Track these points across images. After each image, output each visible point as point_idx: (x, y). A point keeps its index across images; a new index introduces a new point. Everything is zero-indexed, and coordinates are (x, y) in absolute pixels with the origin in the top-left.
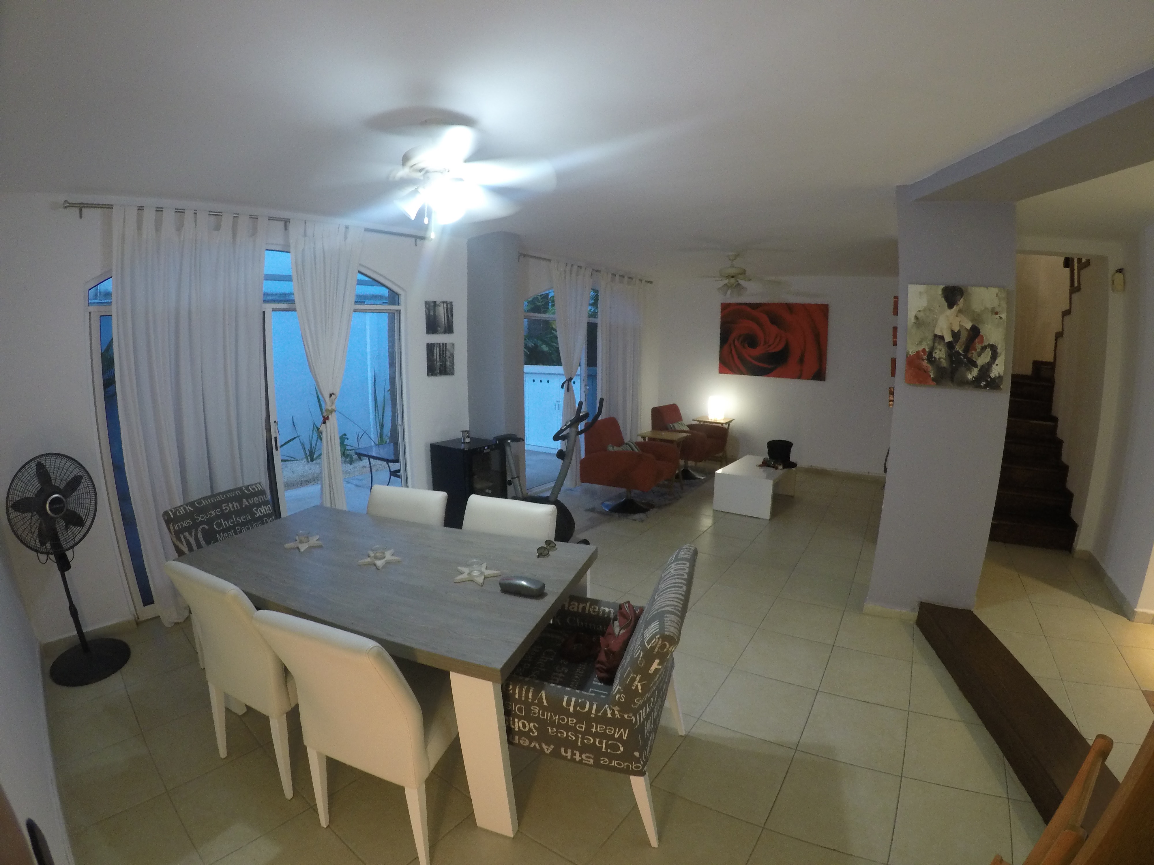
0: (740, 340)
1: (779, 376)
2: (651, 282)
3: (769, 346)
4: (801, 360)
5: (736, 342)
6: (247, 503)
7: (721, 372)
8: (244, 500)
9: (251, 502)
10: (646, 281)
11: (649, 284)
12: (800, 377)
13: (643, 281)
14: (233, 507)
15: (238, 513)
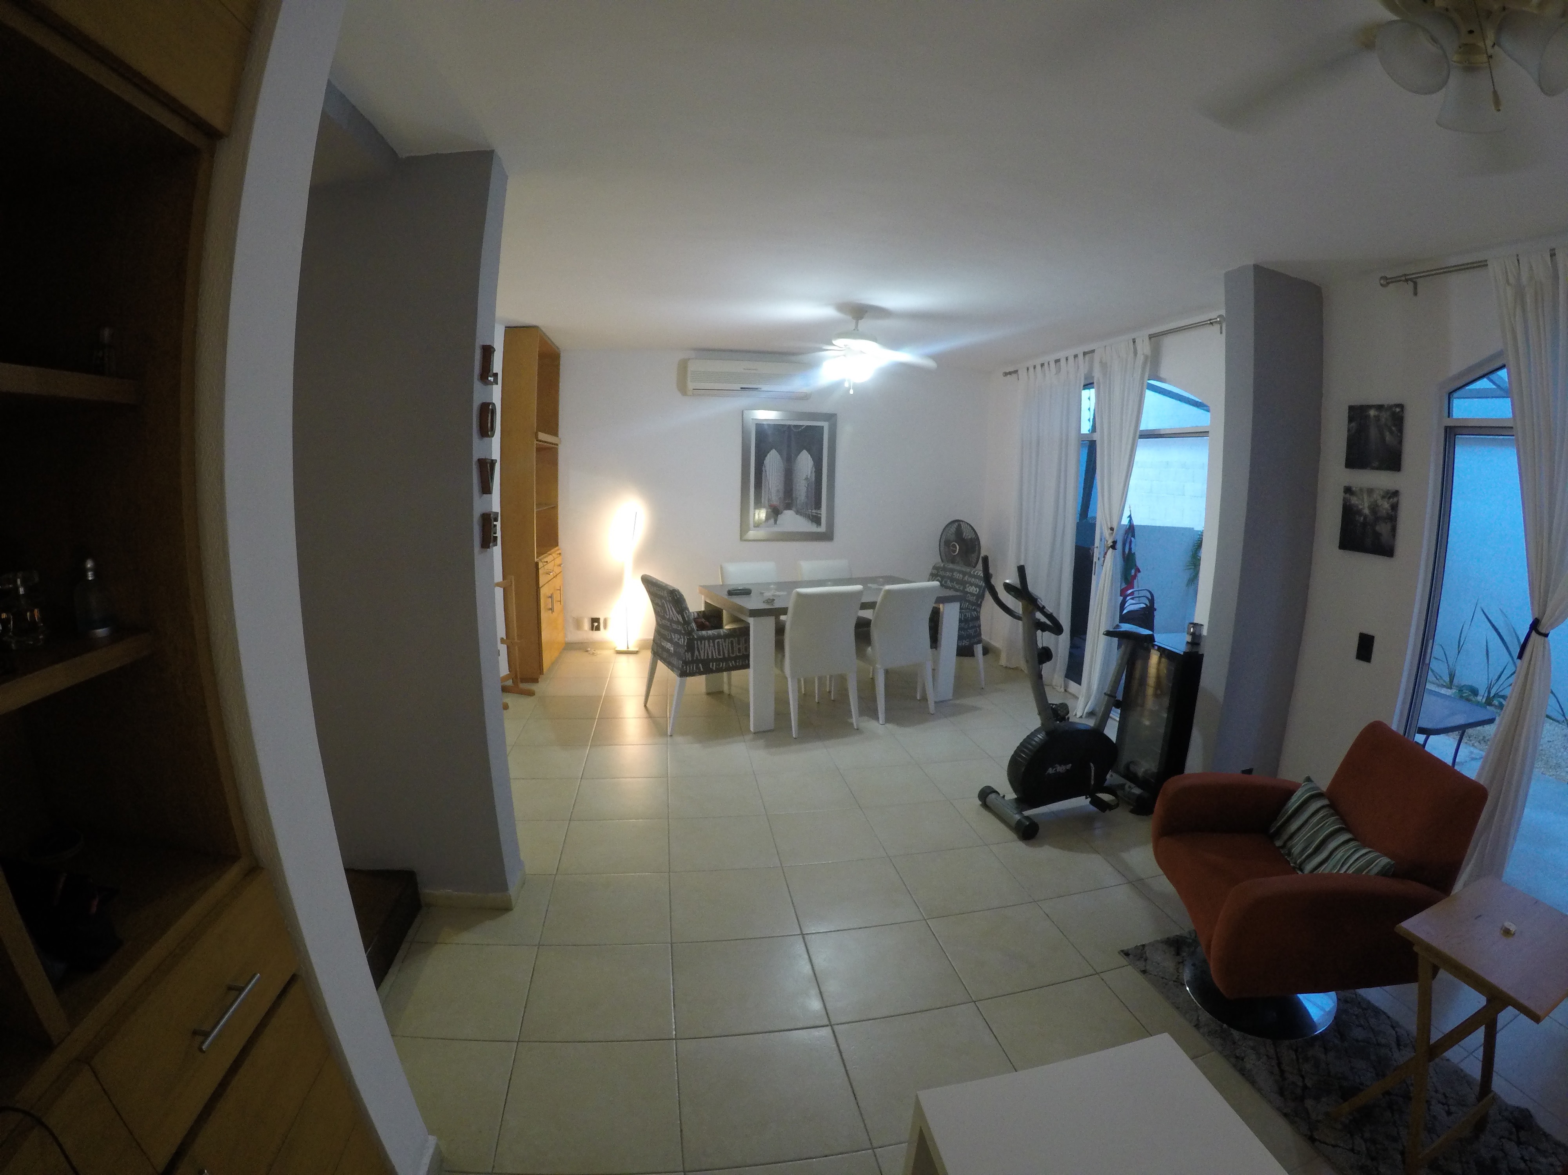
6: (966, 579)
8: (967, 576)
9: (970, 579)
14: (959, 576)
15: (959, 582)
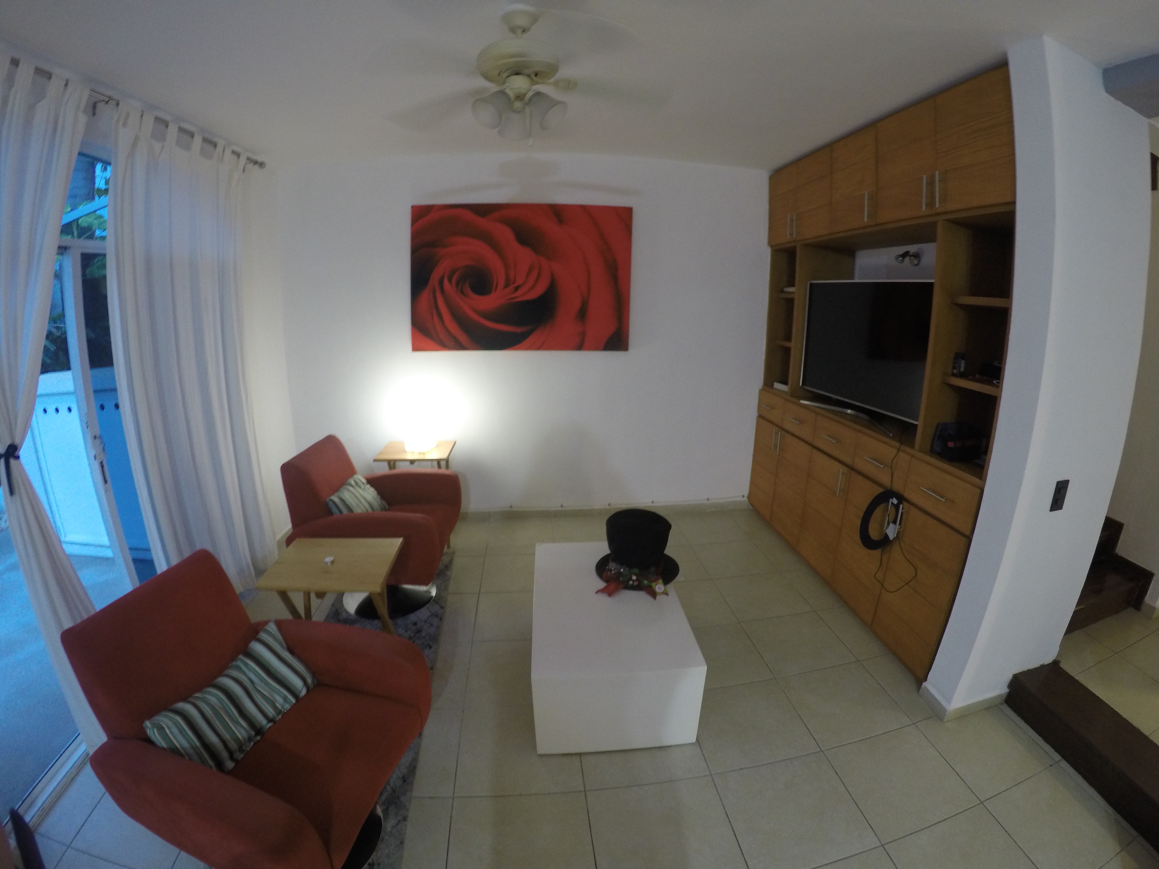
0: (455, 277)
1: (540, 348)
2: (262, 165)
3: (517, 289)
4: (582, 314)
5: (446, 282)
7: (416, 348)
10: (249, 160)
11: (256, 167)
12: (580, 347)
13: (243, 159)
